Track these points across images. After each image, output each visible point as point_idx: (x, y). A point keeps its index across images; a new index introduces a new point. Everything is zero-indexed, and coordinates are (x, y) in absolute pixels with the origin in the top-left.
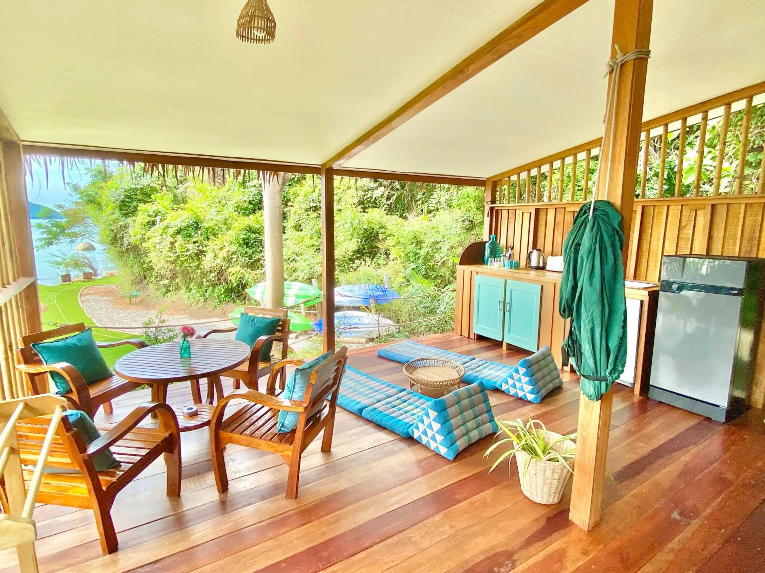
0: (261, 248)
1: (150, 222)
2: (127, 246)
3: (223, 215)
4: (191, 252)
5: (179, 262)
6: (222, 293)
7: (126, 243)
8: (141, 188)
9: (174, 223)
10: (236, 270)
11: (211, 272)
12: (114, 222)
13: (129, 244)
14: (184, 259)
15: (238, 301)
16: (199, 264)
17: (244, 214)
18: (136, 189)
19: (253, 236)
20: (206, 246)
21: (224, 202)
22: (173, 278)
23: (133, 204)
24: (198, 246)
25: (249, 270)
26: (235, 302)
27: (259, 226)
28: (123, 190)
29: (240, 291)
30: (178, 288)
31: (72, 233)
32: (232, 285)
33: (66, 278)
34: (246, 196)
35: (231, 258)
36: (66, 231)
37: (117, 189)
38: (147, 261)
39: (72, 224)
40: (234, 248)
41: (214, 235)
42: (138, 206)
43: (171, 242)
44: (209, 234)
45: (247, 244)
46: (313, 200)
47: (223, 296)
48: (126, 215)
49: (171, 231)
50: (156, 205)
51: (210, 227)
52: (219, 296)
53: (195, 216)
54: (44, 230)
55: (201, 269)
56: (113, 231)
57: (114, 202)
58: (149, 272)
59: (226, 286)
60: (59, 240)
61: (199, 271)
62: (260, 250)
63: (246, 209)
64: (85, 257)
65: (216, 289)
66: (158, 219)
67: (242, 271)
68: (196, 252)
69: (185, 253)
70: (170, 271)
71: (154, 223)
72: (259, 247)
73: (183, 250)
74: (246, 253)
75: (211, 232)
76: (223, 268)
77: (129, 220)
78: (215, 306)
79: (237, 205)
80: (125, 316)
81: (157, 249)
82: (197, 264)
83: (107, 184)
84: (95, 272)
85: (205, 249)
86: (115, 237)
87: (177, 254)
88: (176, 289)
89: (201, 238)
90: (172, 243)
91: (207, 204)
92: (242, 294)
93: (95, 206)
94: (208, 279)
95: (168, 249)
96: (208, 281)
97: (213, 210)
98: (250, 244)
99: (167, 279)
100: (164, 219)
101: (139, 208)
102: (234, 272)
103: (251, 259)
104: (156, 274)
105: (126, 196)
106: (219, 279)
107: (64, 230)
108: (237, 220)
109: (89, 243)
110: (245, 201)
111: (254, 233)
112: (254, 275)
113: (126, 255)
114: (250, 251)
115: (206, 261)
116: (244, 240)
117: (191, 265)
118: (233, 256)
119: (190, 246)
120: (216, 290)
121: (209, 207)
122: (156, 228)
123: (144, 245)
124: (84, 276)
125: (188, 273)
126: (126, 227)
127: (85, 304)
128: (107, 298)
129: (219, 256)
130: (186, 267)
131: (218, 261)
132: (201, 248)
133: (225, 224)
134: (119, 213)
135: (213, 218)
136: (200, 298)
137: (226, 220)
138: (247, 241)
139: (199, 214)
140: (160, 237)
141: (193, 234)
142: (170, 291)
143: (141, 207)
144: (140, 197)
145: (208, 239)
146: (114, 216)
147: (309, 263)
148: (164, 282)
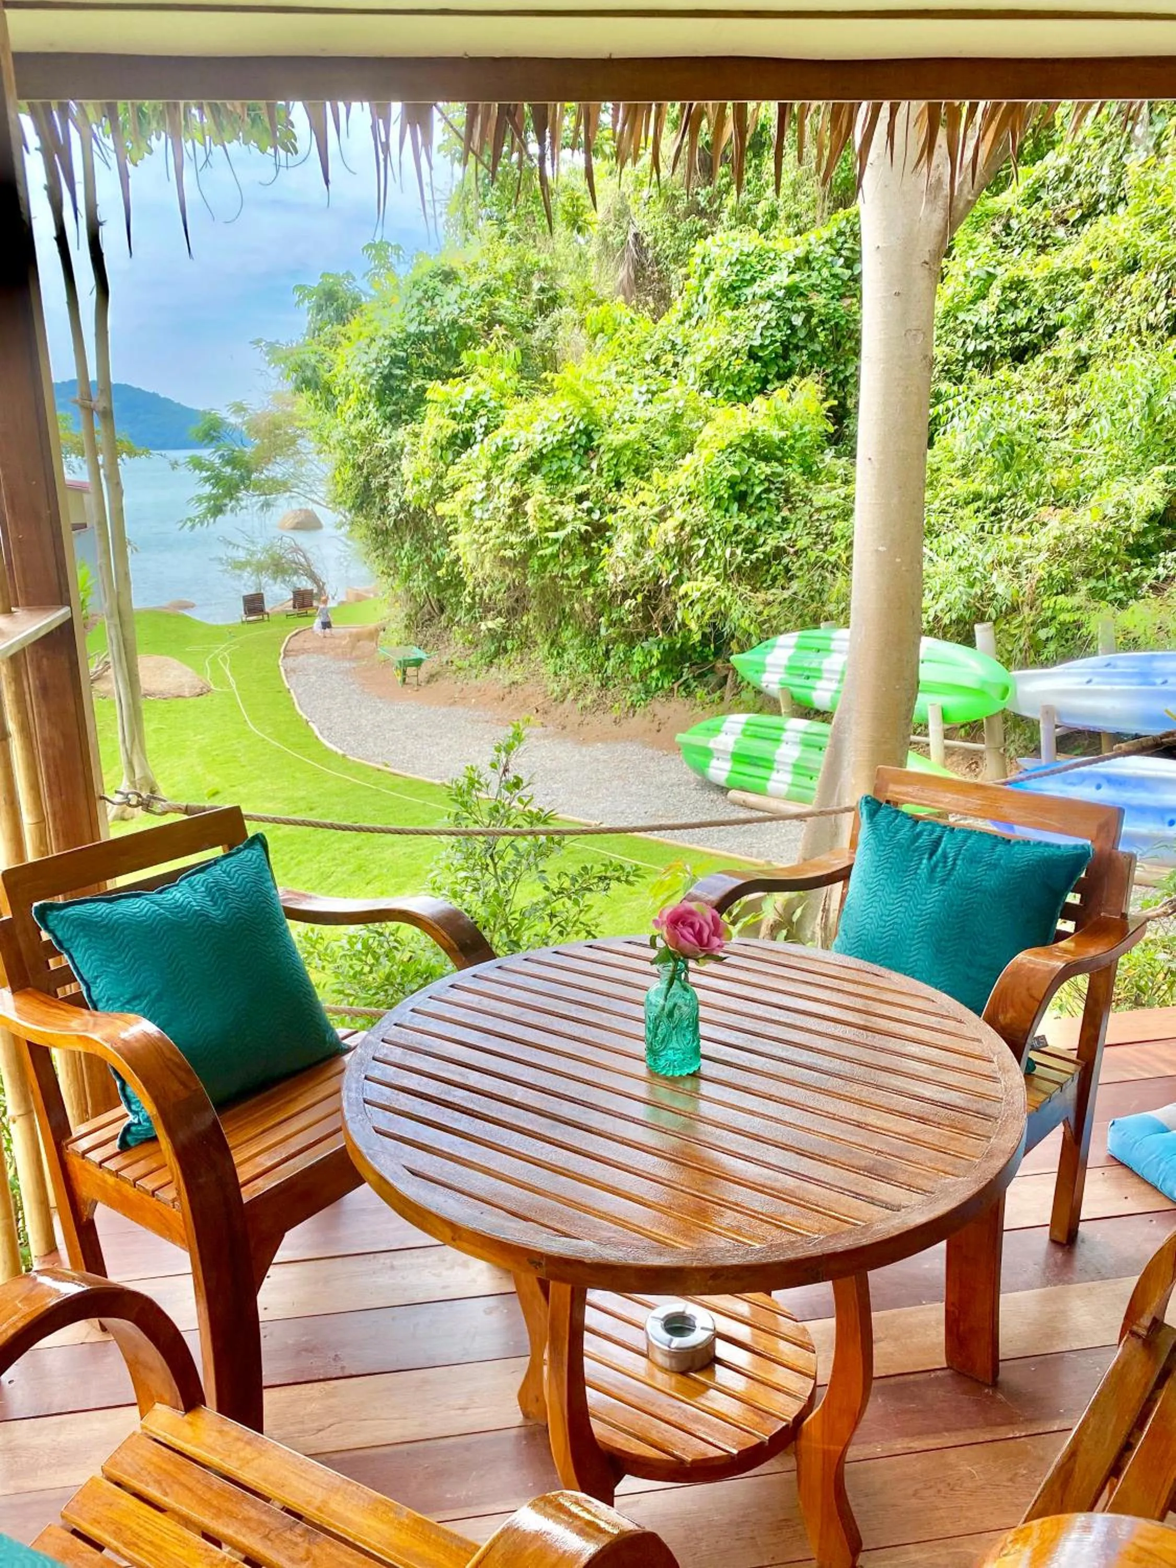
0: (785, 513)
1: (455, 436)
2: (398, 513)
3: (668, 400)
4: (569, 529)
5: (535, 563)
6: (654, 662)
7: (394, 505)
8: (435, 334)
9: (521, 437)
10: (705, 587)
11: (625, 595)
12: (364, 440)
13: (404, 506)
14: (548, 551)
15: (700, 692)
16: (590, 571)
17: (731, 395)
18: (421, 338)
19: (763, 469)
20: (613, 511)
21: (670, 358)
22: (516, 609)
23: (414, 386)
24: (590, 511)
25: (745, 589)
26: (690, 694)
27: (783, 434)
28: (387, 342)
29: (705, 659)
30: (527, 644)
31: (268, 479)
32: (686, 638)
33: (254, 605)
34: (741, 334)
35: (690, 548)
36: (254, 476)
37: (373, 340)
38: (447, 559)
39: (267, 458)
40: (700, 512)
41: (637, 471)
42: (425, 391)
43: (513, 499)
44: (622, 470)
45: (741, 498)
46: (977, 329)
47: (655, 673)
48: (394, 420)
49: (515, 462)
50: (475, 384)
51: (626, 446)
52: (645, 673)
53: (584, 410)
54: (204, 474)
55: (596, 585)
56: (360, 468)
57: (363, 381)
58: (451, 591)
59: (666, 644)
60: (238, 500)
61: (591, 591)
62: (785, 520)
63: (739, 379)
64: (297, 549)
65: (637, 649)
66: (478, 426)
67: (723, 593)
68: (583, 528)
69: (552, 535)
70: (509, 588)
71: (466, 441)
72: (779, 509)
73: (548, 524)
74: (737, 529)
75: (629, 463)
76: (664, 582)
77: (401, 435)
78: (633, 705)
79: (709, 365)
80: (391, 721)
81: (476, 522)
82: (584, 568)
83: (348, 326)
84: (321, 588)
85: (610, 519)
86: (367, 486)
87: (530, 537)
88: (523, 645)
89: (601, 483)
90: (517, 502)
91: (619, 368)
92: (712, 670)
93: (318, 396)
94: (614, 616)
95: (504, 520)
96: (612, 624)
97: (635, 387)
98: (751, 500)
99: (500, 614)
100: (497, 427)
101: (429, 395)
102: (695, 595)
103: (751, 552)
104: (469, 600)
105: (395, 361)
106: (647, 619)
107: (250, 472)
108: (708, 419)
109: (306, 511)
110: (736, 352)
111: (767, 459)
112: (761, 607)
113: (394, 541)
114: (749, 524)
115: (612, 560)
116: (732, 484)
117: (569, 572)
118: (698, 541)
119: (568, 511)
120: (638, 656)
121: (624, 379)
122: (475, 455)
123: (442, 508)
124: (295, 599)
125: (558, 596)
126: (395, 454)
127: (294, 678)
128: (347, 664)
129: (652, 540)
130: (553, 579)
131: (648, 558)
132: (596, 516)
133: (673, 432)
134: (376, 415)
135: (637, 415)
136: (590, 676)
137: (677, 417)
138: (743, 487)
139: (594, 403)
140: (485, 483)
141: (576, 470)
142: (505, 650)
143: (436, 390)
144: (430, 361)
145: (619, 485)
146: (362, 425)
147: (964, 564)
148: (491, 624)
